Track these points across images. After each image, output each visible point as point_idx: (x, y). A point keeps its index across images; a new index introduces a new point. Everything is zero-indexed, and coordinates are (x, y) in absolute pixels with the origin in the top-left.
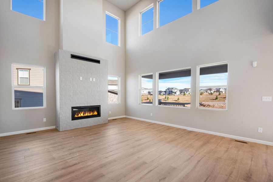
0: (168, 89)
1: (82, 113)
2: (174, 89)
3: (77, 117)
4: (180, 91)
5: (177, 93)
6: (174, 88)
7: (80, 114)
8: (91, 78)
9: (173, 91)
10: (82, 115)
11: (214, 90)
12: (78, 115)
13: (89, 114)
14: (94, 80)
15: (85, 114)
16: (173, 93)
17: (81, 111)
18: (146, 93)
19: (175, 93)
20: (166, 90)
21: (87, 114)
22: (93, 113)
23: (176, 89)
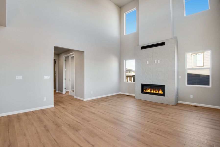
1: (149, 90)
3: (145, 92)
7: (148, 91)
8: (156, 61)
10: (149, 91)
12: (146, 90)
13: (154, 92)
14: (159, 61)
15: (152, 91)
17: (148, 88)
21: (153, 92)
22: (158, 92)
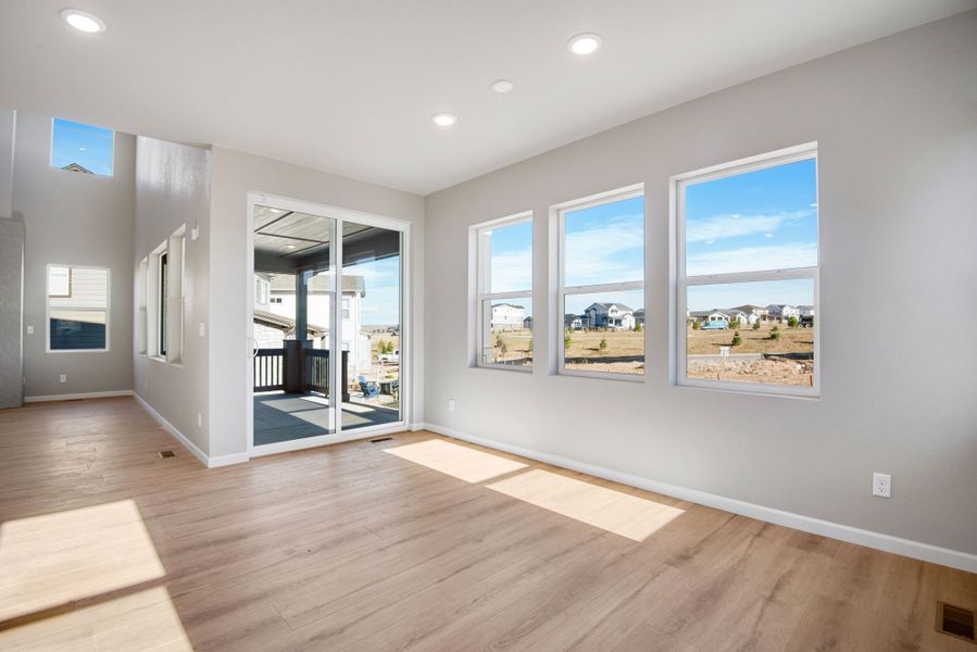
0: (594, 307)
2: (614, 307)
4: (635, 314)
5: (623, 322)
6: (611, 305)
9: (610, 315)
11: (760, 312)
16: (611, 322)
18: (515, 322)
19: (618, 322)
20: (587, 311)
23: (621, 307)
